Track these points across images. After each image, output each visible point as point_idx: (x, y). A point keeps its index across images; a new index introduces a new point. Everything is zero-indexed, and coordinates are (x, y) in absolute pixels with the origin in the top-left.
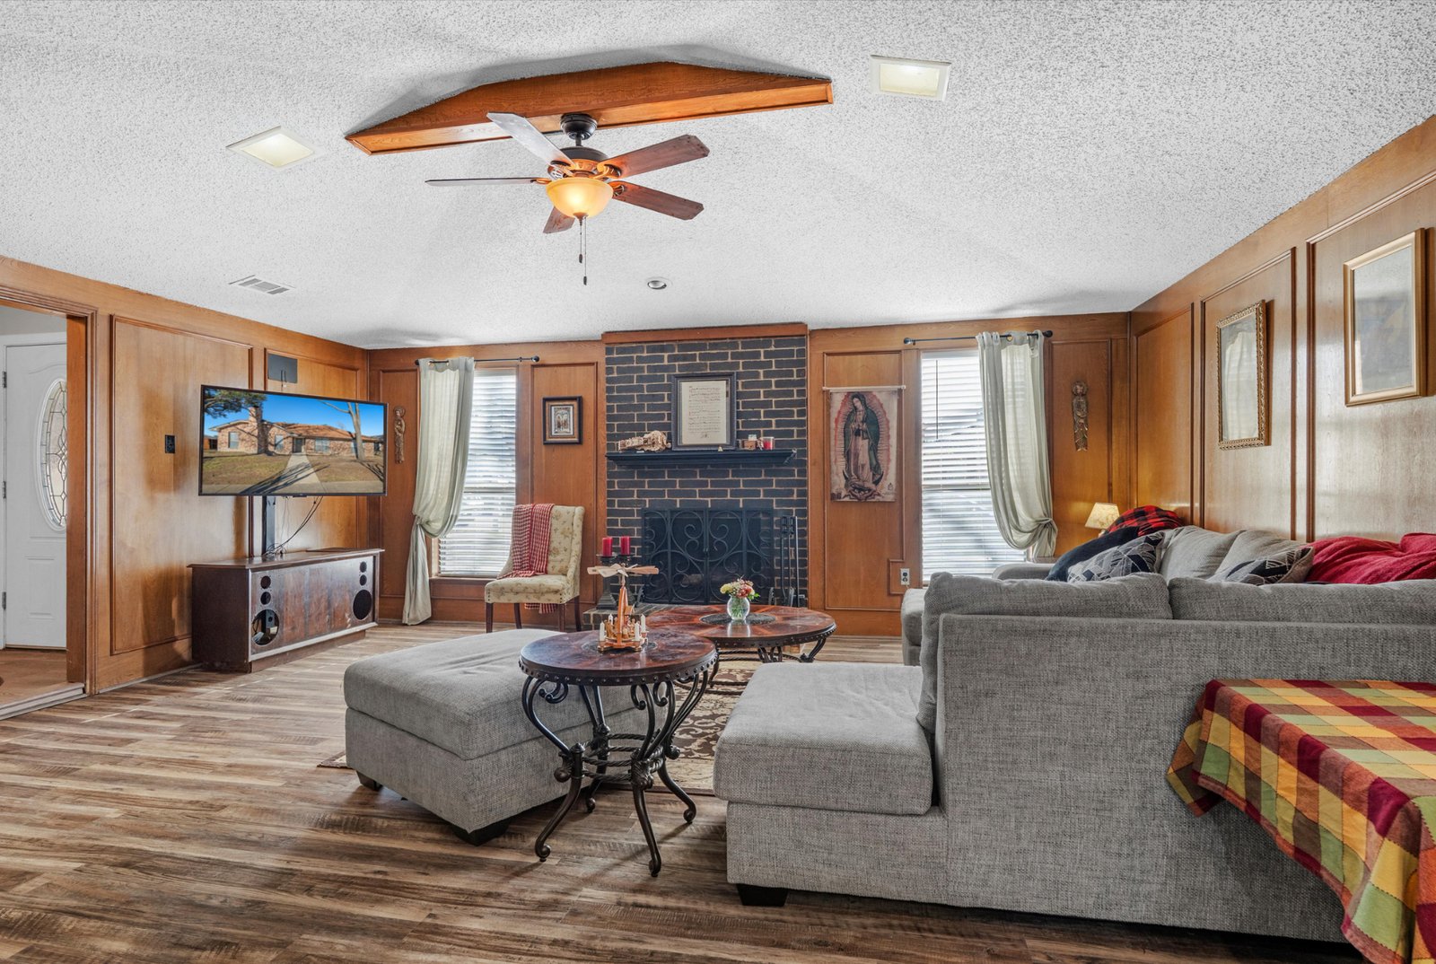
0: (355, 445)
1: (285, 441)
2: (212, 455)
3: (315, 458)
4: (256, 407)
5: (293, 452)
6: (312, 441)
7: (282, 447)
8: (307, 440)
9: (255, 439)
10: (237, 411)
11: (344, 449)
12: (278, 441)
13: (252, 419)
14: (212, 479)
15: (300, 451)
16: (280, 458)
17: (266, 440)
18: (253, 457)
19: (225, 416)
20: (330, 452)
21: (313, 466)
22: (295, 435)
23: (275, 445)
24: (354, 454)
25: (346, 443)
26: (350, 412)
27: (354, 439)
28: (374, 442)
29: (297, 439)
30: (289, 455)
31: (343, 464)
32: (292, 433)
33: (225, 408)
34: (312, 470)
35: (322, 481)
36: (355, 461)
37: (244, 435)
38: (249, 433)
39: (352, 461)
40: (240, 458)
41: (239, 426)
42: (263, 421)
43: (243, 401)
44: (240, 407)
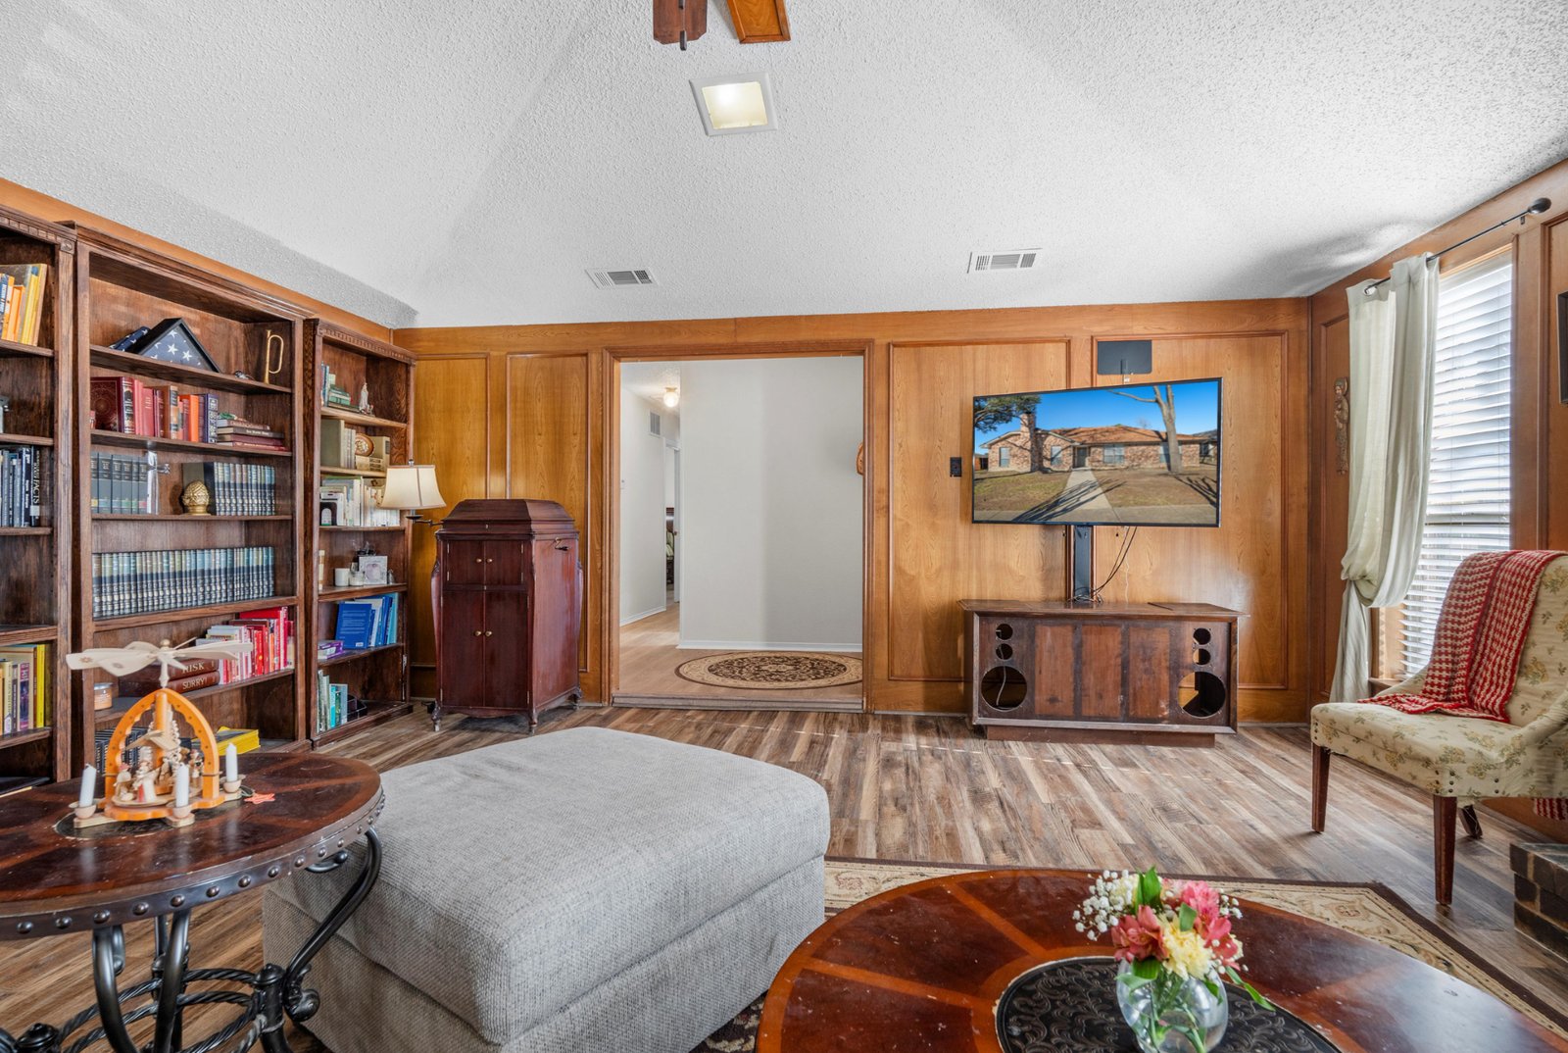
0: (1167, 450)
1: (1065, 452)
2: (983, 476)
3: (1105, 474)
4: (1028, 413)
5: (1074, 467)
6: (1099, 450)
7: (1060, 462)
8: (1093, 449)
9: (1027, 453)
10: (1007, 421)
11: (1147, 458)
12: (1054, 453)
13: (1025, 429)
14: (984, 504)
15: (1083, 465)
16: (1058, 476)
17: (1040, 454)
18: (1025, 476)
19: (995, 428)
20: (1126, 463)
21: (1101, 485)
22: (1076, 444)
23: (1052, 459)
24: (1164, 464)
25: (1151, 448)
26: (1157, 401)
27: (1165, 441)
28: (1200, 442)
29: (1079, 449)
30: (1069, 472)
31: (1147, 480)
32: (1072, 442)
33: (995, 419)
34: (1100, 490)
35: (1114, 506)
36: (1166, 475)
37: (1015, 449)
38: (1021, 447)
39: (1160, 475)
40: (1012, 478)
41: (1010, 440)
42: (1037, 429)
43: (1014, 408)
44: (1011, 415)
